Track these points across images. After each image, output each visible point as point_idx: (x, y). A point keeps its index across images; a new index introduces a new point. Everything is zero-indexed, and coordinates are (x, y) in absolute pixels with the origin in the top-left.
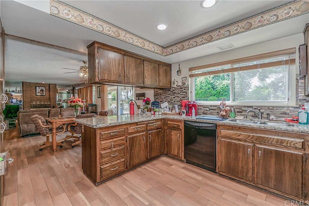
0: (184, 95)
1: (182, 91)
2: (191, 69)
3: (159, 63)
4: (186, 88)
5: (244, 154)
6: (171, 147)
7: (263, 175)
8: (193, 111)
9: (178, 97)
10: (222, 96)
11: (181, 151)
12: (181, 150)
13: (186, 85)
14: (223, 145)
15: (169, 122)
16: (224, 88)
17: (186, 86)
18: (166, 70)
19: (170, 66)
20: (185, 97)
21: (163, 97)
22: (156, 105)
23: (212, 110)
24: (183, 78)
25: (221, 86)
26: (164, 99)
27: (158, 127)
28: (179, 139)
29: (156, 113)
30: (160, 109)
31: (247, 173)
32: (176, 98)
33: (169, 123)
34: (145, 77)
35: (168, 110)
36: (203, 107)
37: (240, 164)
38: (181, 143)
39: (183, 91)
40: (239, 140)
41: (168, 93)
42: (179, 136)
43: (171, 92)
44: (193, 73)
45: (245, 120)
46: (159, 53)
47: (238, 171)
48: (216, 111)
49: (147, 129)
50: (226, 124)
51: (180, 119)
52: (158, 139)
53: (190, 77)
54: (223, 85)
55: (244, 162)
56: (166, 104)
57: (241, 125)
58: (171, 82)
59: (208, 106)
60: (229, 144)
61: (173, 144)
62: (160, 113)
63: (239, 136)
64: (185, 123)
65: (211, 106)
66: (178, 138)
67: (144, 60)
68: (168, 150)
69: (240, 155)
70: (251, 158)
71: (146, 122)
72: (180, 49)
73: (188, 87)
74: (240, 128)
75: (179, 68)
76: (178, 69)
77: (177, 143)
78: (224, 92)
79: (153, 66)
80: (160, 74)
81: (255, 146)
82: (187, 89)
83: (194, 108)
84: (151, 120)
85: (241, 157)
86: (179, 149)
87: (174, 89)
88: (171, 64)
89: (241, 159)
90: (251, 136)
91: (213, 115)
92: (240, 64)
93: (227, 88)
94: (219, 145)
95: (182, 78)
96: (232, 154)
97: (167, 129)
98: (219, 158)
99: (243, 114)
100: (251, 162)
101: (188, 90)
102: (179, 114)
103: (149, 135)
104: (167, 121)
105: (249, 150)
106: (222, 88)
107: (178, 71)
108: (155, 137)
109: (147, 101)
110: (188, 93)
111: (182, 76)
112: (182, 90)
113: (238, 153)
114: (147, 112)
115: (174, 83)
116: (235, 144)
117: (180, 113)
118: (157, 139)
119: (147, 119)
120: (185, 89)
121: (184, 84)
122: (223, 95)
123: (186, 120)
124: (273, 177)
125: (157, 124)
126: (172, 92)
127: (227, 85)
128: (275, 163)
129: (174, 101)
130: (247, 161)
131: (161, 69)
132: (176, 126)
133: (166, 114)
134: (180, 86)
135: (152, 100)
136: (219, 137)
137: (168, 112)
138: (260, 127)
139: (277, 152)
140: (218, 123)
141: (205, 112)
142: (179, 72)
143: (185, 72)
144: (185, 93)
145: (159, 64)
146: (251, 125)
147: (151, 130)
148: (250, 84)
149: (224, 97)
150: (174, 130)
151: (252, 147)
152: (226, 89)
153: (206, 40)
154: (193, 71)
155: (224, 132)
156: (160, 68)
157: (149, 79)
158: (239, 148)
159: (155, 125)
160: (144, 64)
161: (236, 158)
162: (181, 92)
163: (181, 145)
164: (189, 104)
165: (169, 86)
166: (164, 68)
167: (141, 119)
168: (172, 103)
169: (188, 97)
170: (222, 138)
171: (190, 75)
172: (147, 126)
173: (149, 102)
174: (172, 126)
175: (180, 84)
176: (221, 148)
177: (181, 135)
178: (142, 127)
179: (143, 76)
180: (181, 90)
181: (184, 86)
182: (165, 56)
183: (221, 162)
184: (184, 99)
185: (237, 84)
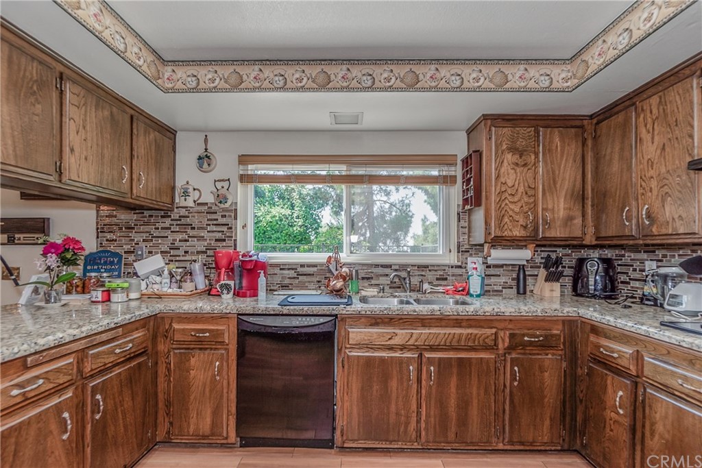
0: (220, 234)
1: (215, 222)
2: (244, 159)
3: (132, 112)
4: (227, 214)
5: (401, 381)
6: (187, 409)
7: (437, 420)
8: (262, 281)
9: (201, 238)
10: (269, 241)
11: (225, 416)
12: (225, 411)
13: (229, 203)
14: (355, 369)
15: (176, 326)
16: (275, 223)
17: (227, 205)
18: (158, 147)
19: (172, 136)
20: (224, 240)
21: (138, 238)
22: (105, 263)
23: (305, 275)
24: (218, 181)
25: (268, 218)
26: (143, 245)
27: (133, 350)
28: (218, 378)
29: (114, 297)
30: (134, 281)
31: (407, 424)
32: (194, 242)
33: (179, 330)
34: (67, 150)
35: (168, 281)
36: (281, 269)
37: (393, 408)
38: (225, 391)
39: (217, 220)
40: (391, 348)
41: (160, 225)
42: (220, 368)
43: (175, 223)
44: (249, 173)
45: (382, 297)
46: (145, 68)
47: (388, 424)
48: (315, 279)
49: (80, 371)
50: (364, 313)
51: (225, 311)
52: (133, 399)
53: (241, 182)
54: (272, 218)
55: (401, 399)
56: (157, 262)
57: (397, 313)
58: (173, 188)
59: (294, 267)
60: (369, 362)
61: (195, 398)
62: (133, 295)
63: (390, 339)
64: (240, 322)
65: (302, 266)
66: (214, 376)
67: (61, 74)
68: (171, 423)
69: (394, 384)
70: (415, 386)
71: (75, 347)
72: (226, 82)
73: (236, 210)
74: (391, 319)
75: (206, 149)
76: (201, 152)
77: (211, 391)
78: (274, 232)
79: (106, 113)
80: (135, 153)
81: (423, 357)
82: (230, 216)
83: (262, 274)
84: (100, 329)
85: (394, 389)
86: (216, 412)
87: (183, 212)
88: (176, 132)
89: (394, 395)
90: (414, 335)
91: (306, 288)
92: (368, 169)
93: (280, 225)
94: (343, 371)
95: (215, 181)
96: (375, 387)
97: (169, 352)
98: (342, 406)
99: (373, 282)
100: (415, 396)
101: (236, 218)
102: (209, 292)
103: (93, 396)
104: (167, 322)
105: (411, 368)
106: (271, 222)
107: (200, 158)
108: (121, 393)
109: (67, 250)
110: (236, 228)
111: (217, 173)
112: (214, 217)
113: (389, 381)
114: (69, 292)
115: (186, 194)
116: (382, 360)
117: (210, 290)
118: (127, 399)
119: (84, 329)
120: (223, 216)
121: (221, 199)
122: (271, 238)
123: (247, 312)
124: (454, 418)
125: (131, 341)
126: (179, 222)
127: (280, 217)
128: (457, 386)
129: (186, 252)
130: (407, 396)
131: (141, 138)
132: (208, 334)
133: (160, 297)
134: (207, 204)
135: (90, 245)
136: (343, 348)
137: (165, 289)
138: (433, 313)
139: (460, 361)
140: (344, 312)
141: (287, 281)
142: (205, 160)
143: (225, 165)
144: (225, 229)
145: (132, 117)
146: (417, 310)
147: (102, 372)
148: (319, 219)
149: (273, 243)
150: (201, 349)
151: (416, 360)
152: (278, 226)
153: (313, 81)
154: (250, 167)
155: (357, 334)
156: (135, 131)
157: (86, 159)
158: (390, 369)
159: (119, 346)
160: (61, 92)
161: (385, 396)
162: (209, 222)
163: (225, 395)
164: (244, 261)
165: (168, 200)
166: (152, 136)
167: (51, 338)
168: (178, 258)
169: (235, 240)
170: (350, 352)
171: (242, 175)
172: (80, 362)
173: (75, 254)
174: (190, 339)
175: (210, 199)
176: (350, 379)
177: (225, 364)
178: (58, 370)
179: (56, 142)
180: (210, 216)
181: (222, 206)
182: (166, 91)
183: (350, 415)
184: (219, 244)
185: (298, 217)
